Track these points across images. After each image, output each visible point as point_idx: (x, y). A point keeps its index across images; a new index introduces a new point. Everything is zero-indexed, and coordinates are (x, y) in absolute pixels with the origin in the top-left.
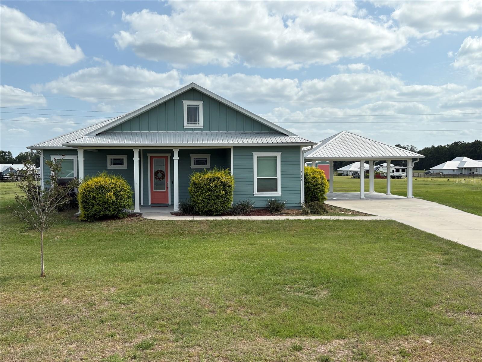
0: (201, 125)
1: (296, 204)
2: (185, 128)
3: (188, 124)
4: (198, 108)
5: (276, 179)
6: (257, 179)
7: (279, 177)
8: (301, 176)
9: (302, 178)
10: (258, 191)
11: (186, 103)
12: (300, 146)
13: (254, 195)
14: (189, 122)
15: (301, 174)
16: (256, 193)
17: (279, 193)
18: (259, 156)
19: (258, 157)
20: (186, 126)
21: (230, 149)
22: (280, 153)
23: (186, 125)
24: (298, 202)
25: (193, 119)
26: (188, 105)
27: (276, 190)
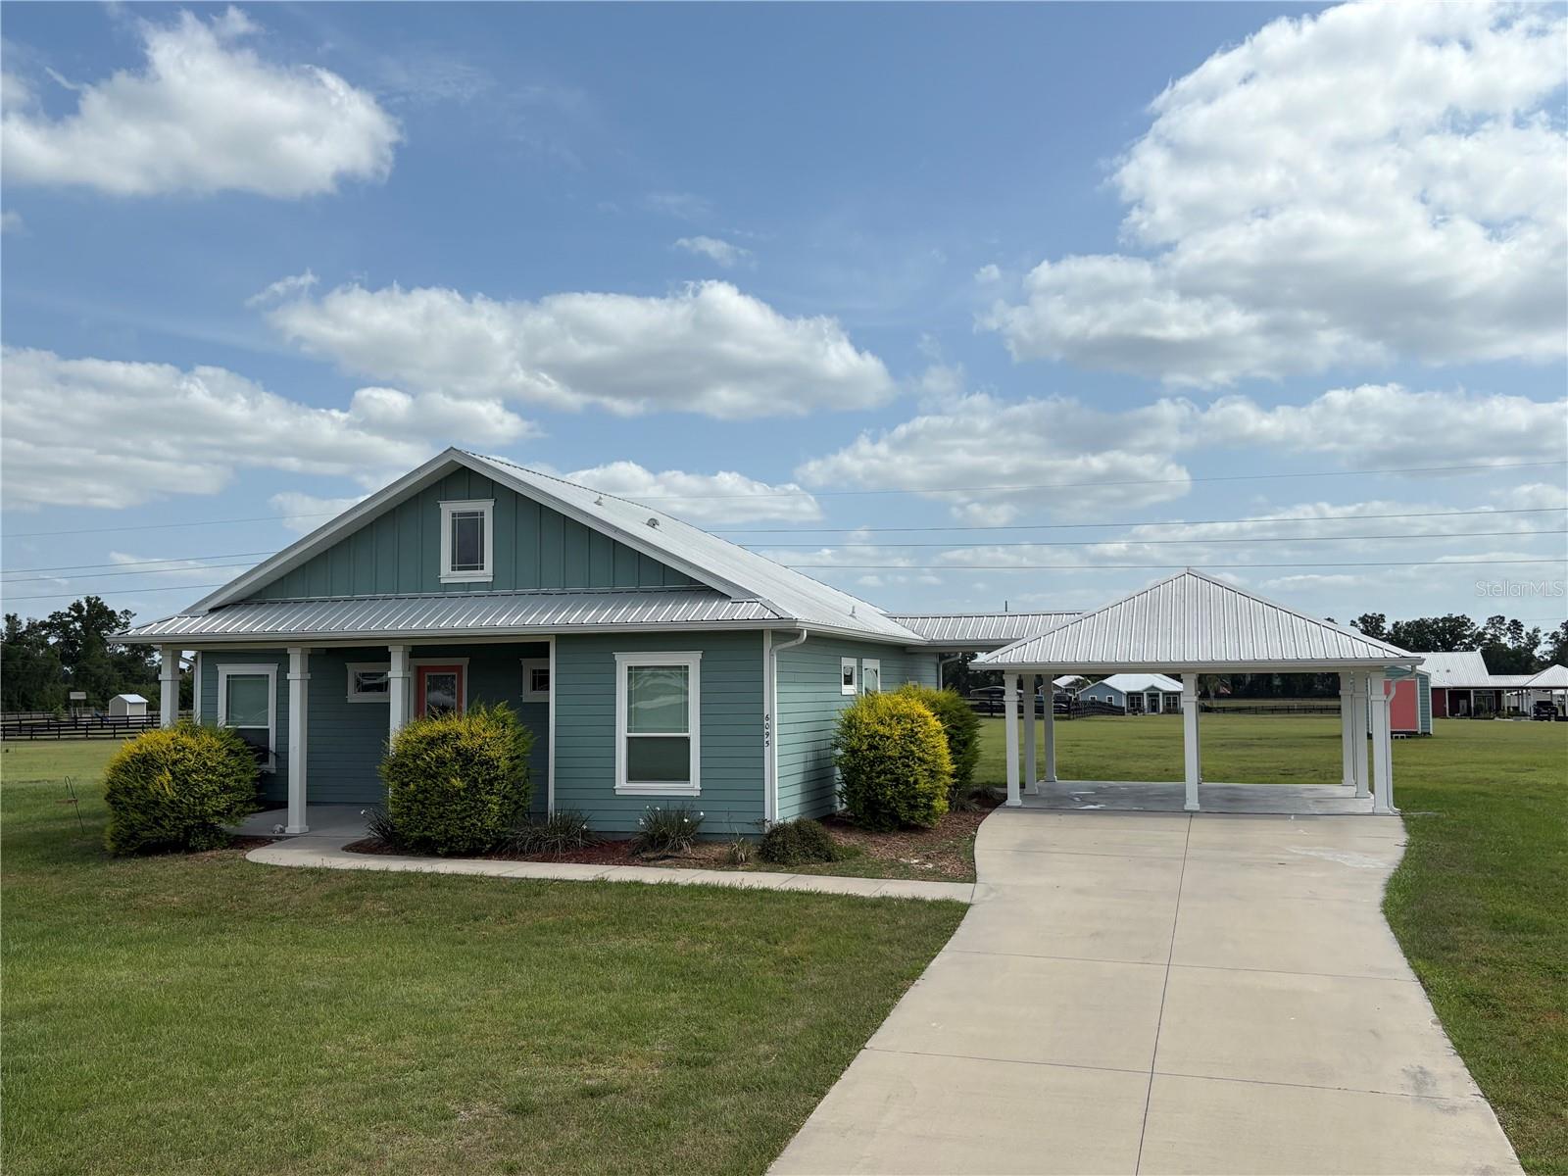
0: (486, 574)
1: (749, 824)
2: (443, 581)
3: (453, 569)
4: (482, 520)
5: (687, 740)
6: (628, 738)
7: (694, 733)
8: (766, 731)
9: (769, 739)
10: (631, 777)
11: (448, 510)
12: (762, 631)
13: (617, 793)
14: (457, 565)
15: (766, 722)
16: (622, 784)
17: (693, 786)
18: (633, 664)
19: (630, 668)
20: (448, 577)
21: (548, 643)
22: (698, 655)
23: (447, 573)
24: (756, 818)
25: (467, 556)
26: (454, 515)
27: (687, 779)
